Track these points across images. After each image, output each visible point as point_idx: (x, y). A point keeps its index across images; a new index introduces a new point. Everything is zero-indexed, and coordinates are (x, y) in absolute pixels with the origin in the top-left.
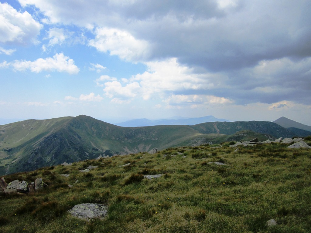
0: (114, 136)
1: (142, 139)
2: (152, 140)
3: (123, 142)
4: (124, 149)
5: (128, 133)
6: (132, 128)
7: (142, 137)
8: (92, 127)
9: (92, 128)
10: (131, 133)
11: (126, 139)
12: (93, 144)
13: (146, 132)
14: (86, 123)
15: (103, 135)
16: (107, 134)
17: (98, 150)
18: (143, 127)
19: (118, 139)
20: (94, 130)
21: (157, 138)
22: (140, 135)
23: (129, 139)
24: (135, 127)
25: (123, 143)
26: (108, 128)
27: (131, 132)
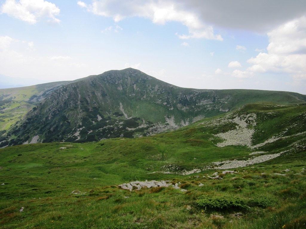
0: (161, 99)
1: (206, 108)
2: (220, 110)
3: (172, 109)
4: (167, 119)
5: (186, 97)
6: (195, 90)
7: (206, 104)
8: (135, 84)
9: (135, 86)
10: (191, 98)
11: (179, 105)
12: (121, 107)
13: (214, 98)
14: (129, 78)
15: (145, 97)
16: (152, 96)
17: (122, 115)
18: (214, 90)
19: (165, 103)
20: (135, 89)
21: (229, 108)
22: (204, 102)
23: (185, 105)
24: (200, 90)
25: (170, 110)
26: (157, 87)
27: (192, 95)
